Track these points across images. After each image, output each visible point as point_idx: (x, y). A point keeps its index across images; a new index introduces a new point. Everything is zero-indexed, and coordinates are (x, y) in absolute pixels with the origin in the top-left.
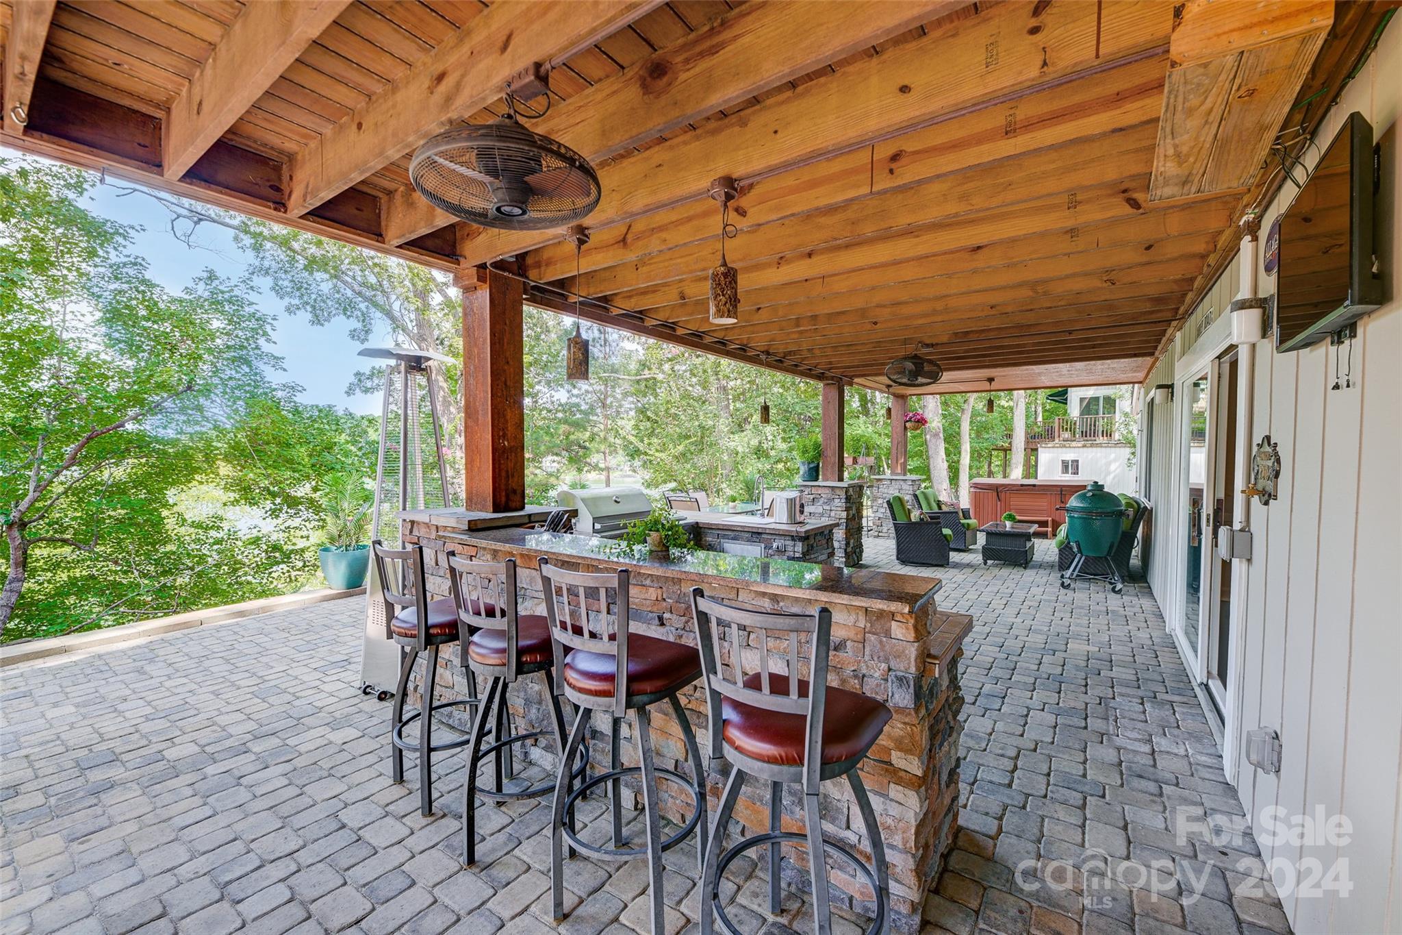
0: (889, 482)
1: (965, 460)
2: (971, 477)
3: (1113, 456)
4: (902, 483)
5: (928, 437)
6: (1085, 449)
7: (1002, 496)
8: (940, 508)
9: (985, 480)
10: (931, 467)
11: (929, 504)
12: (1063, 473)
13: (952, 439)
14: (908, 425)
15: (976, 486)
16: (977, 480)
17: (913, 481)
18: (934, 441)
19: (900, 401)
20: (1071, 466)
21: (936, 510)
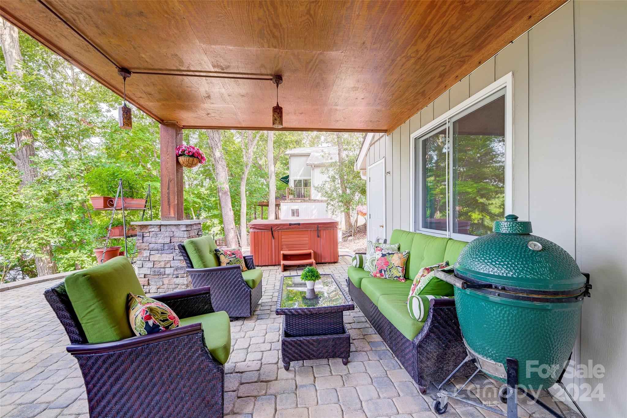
0: (156, 229)
1: (244, 209)
2: (249, 220)
3: (313, 207)
4: (174, 229)
5: (220, 194)
6: (302, 203)
7: (276, 234)
8: (218, 261)
9: (259, 221)
10: (223, 214)
11: (201, 257)
12: (292, 216)
13: (235, 198)
14: (181, 159)
15: (255, 227)
16: (254, 222)
17: (187, 226)
18: (224, 197)
19: (172, 131)
20: (295, 213)
21: (212, 265)
